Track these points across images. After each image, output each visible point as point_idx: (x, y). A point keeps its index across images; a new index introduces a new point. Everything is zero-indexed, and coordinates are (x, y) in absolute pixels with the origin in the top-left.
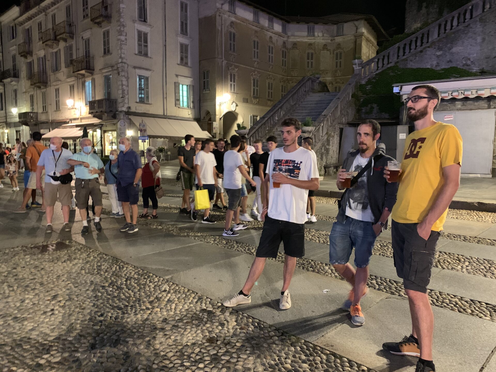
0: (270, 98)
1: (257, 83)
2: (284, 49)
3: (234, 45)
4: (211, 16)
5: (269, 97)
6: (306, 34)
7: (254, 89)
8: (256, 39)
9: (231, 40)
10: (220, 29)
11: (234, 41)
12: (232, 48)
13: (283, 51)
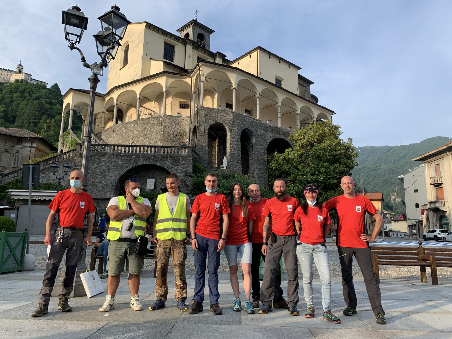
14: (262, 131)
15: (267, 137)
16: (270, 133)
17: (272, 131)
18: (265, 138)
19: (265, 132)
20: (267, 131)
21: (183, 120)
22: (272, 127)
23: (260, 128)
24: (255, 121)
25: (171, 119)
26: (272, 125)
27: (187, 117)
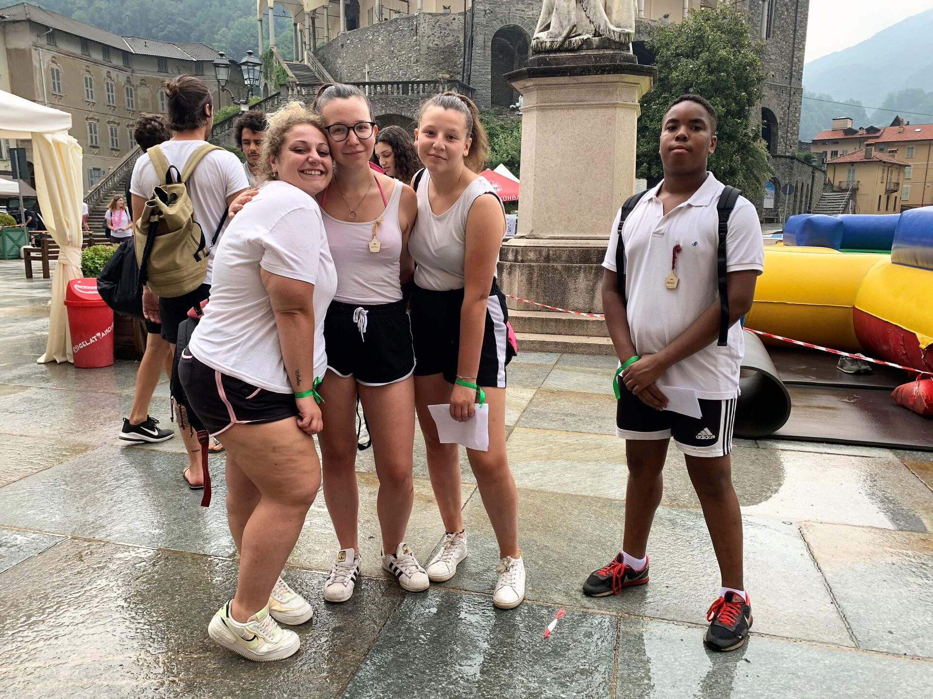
0: (115, 147)
1: (95, 129)
2: (129, 86)
3: (58, 83)
4: (24, 50)
5: (113, 145)
6: (157, 69)
7: (91, 136)
8: (89, 76)
9: (53, 78)
10: (38, 66)
11: (58, 79)
12: (57, 88)
13: (127, 88)
21: (454, 19)
25: (432, 21)
27: (460, 14)
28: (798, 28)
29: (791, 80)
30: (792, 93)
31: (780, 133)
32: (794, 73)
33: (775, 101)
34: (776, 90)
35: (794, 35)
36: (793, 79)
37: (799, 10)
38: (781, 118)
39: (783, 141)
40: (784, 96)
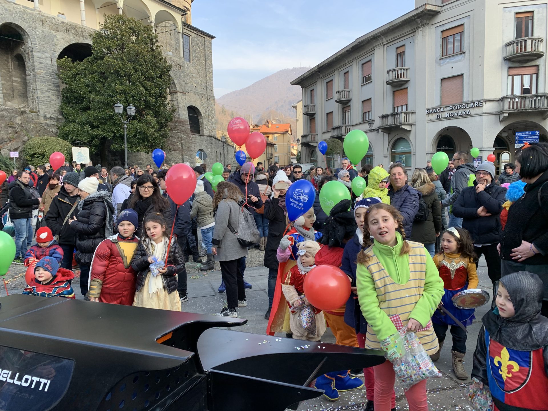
14: (46, 29)
15: (57, 40)
16: (62, 33)
17: (67, 30)
18: (53, 41)
19: (53, 32)
20: (58, 31)
22: (67, 24)
23: (41, 24)
24: (29, 11)
26: (66, 21)
28: (207, 59)
29: (207, 90)
30: (209, 98)
31: (204, 122)
32: (208, 86)
33: (198, 102)
34: (198, 96)
35: (205, 63)
36: (208, 90)
37: (206, 49)
38: (204, 113)
39: (207, 127)
40: (204, 100)
